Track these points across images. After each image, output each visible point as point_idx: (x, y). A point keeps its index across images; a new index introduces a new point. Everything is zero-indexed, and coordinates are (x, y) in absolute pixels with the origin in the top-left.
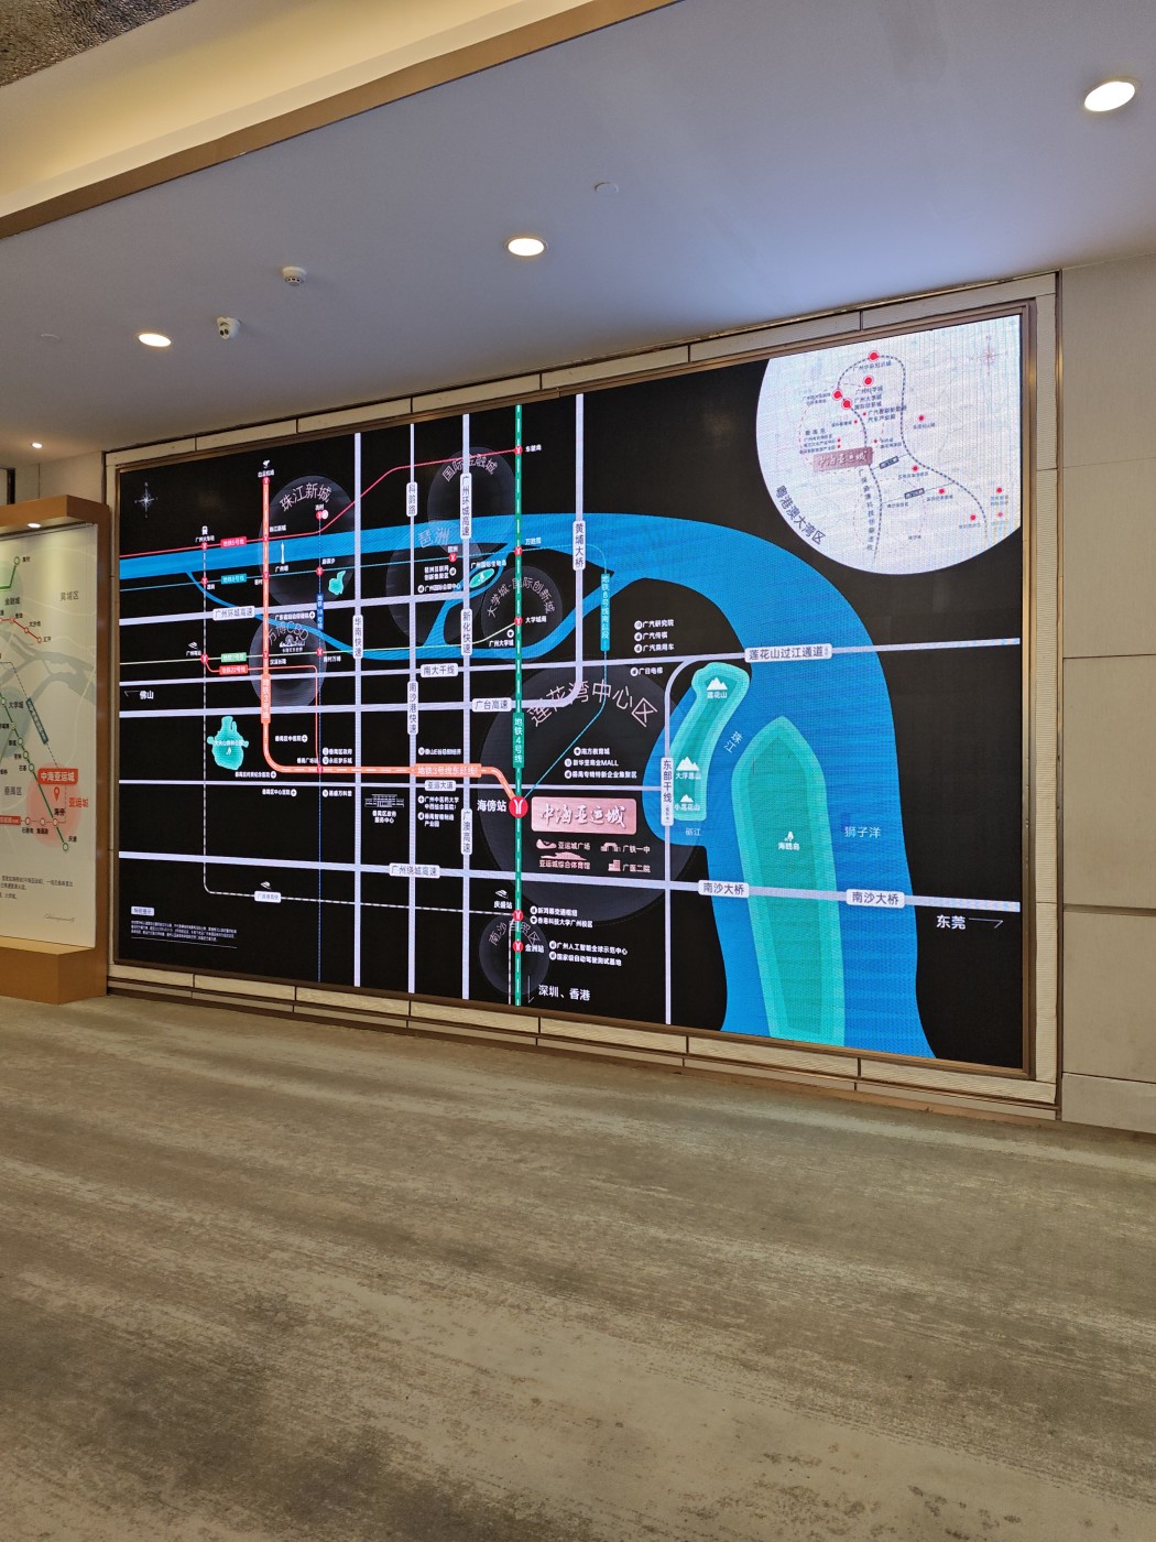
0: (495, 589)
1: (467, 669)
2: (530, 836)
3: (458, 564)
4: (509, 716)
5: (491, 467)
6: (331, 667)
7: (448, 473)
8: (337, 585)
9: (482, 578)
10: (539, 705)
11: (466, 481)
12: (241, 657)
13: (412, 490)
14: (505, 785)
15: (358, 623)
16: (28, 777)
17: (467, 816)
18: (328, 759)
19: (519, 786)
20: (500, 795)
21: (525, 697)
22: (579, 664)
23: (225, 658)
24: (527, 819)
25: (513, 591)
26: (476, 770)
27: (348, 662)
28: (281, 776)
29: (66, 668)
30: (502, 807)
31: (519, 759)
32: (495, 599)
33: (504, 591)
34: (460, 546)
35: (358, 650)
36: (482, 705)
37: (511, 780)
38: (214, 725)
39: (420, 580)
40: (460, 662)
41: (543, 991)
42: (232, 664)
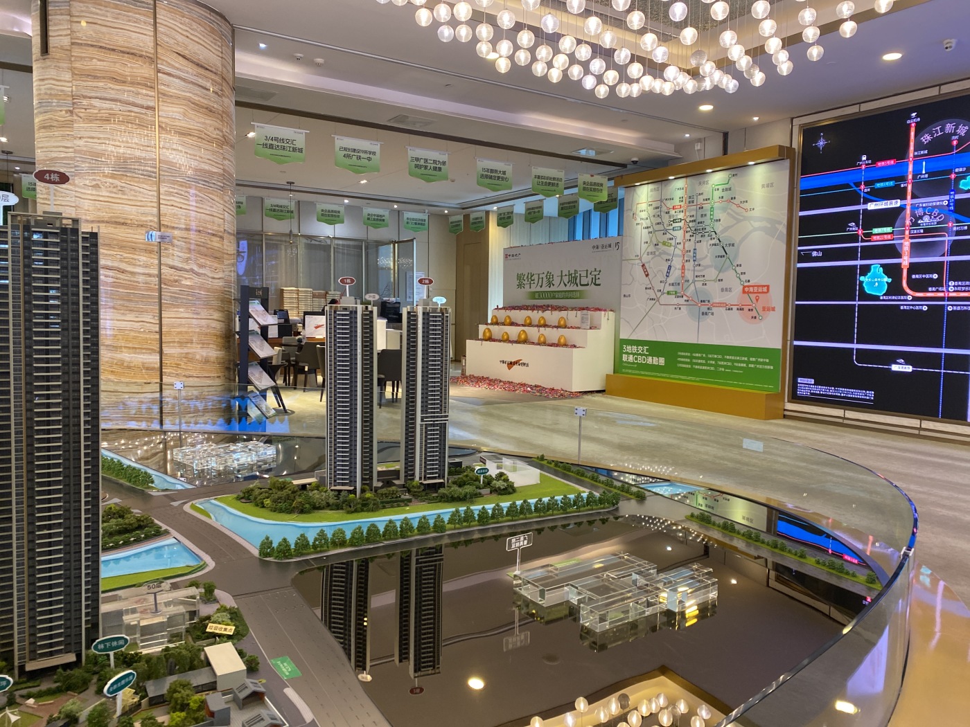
6: (958, 233)
8: (966, 184)
12: (889, 230)
18: (953, 288)
23: (876, 231)
28: (915, 299)
38: (865, 270)
42: (881, 234)
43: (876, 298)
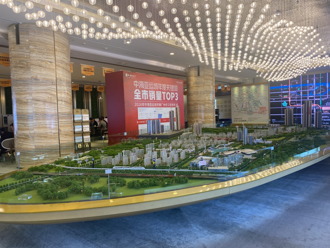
0: (318, 89)
1: (315, 96)
2: (322, 110)
3: (314, 87)
4: (319, 100)
5: (317, 79)
6: (298, 96)
7: (312, 79)
8: (299, 89)
9: (316, 88)
10: (323, 99)
11: (314, 80)
12: (287, 96)
13: (308, 81)
14: (319, 106)
15: (301, 93)
16: (259, 108)
17: (315, 109)
18: (298, 105)
19: (321, 106)
20: (319, 107)
21: (321, 98)
22: (328, 95)
23: (284, 96)
24: (322, 109)
25: (320, 90)
26: (316, 105)
27: (300, 96)
28: (292, 107)
29: (264, 98)
30: (319, 108)
31: (321, 104)
32: (318, 90)
33: (319, 89)
34: (314, 85)
35: (301, 95)
36: (316, 99)
37: (320, 106)
38: (283, 102)
39: (309, 88)
40: (314, 96)
41: (324, 123)
42: (285, 96)
43: (285, 107)
